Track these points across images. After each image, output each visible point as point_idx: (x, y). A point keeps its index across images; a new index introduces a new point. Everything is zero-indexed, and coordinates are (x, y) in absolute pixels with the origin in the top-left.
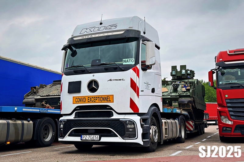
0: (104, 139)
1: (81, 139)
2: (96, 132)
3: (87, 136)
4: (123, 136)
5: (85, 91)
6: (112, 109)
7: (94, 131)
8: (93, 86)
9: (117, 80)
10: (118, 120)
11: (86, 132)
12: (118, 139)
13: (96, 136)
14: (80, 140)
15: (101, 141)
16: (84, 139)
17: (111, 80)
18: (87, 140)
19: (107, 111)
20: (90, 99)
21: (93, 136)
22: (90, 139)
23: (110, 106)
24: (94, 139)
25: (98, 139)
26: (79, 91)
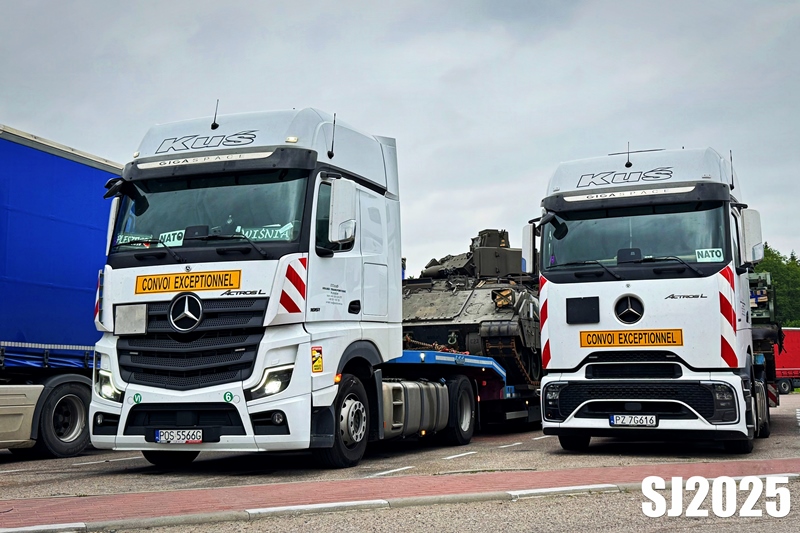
0: (666, 424)
1: (611, 424)
2: (646, 409)
3: (627, 417)
4: (709, 417)
5: (609, 320)
6: (678, 359)
7: (640, 407)
8: (629, 309)
9: (688, 297)
10: (696, 384)
11: (622, 409)
12: (700, 424)
13: (649, 417)
14: (608, 426)
15: (658, 428)
16: (619, 423)
17: (673, 297)
18: (627, 426)
19: (669, 365)
20: (624, 337)
21: (640, 417)
22: (633, 423)
23: (674, 354)
24: (645, 423)
25: (655, 423)
26: (594, 318)
